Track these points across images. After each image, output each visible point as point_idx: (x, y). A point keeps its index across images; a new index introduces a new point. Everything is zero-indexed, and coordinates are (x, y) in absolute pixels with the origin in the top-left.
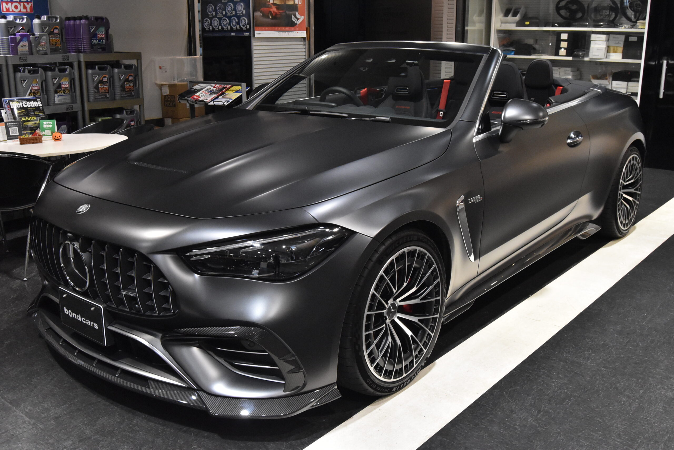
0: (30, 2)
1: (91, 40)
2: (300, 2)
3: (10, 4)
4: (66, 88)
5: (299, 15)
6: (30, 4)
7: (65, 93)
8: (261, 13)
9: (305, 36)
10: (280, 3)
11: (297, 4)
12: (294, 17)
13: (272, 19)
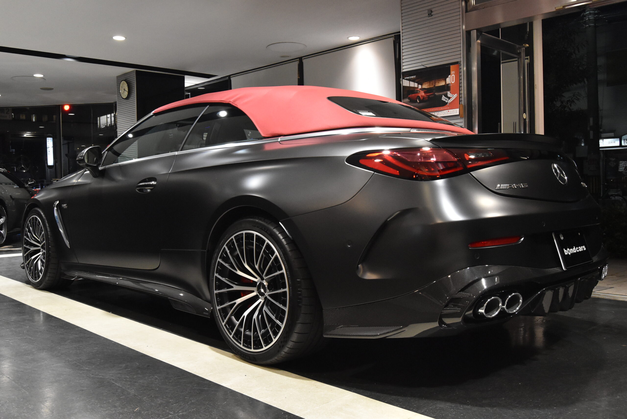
2: (453, 81)
5: (451, 94)
8: (408, 99)
9: (458, 114)
10: (428, 87)
11: (449, 84)
12: (444, 97)
13: (419, 102)
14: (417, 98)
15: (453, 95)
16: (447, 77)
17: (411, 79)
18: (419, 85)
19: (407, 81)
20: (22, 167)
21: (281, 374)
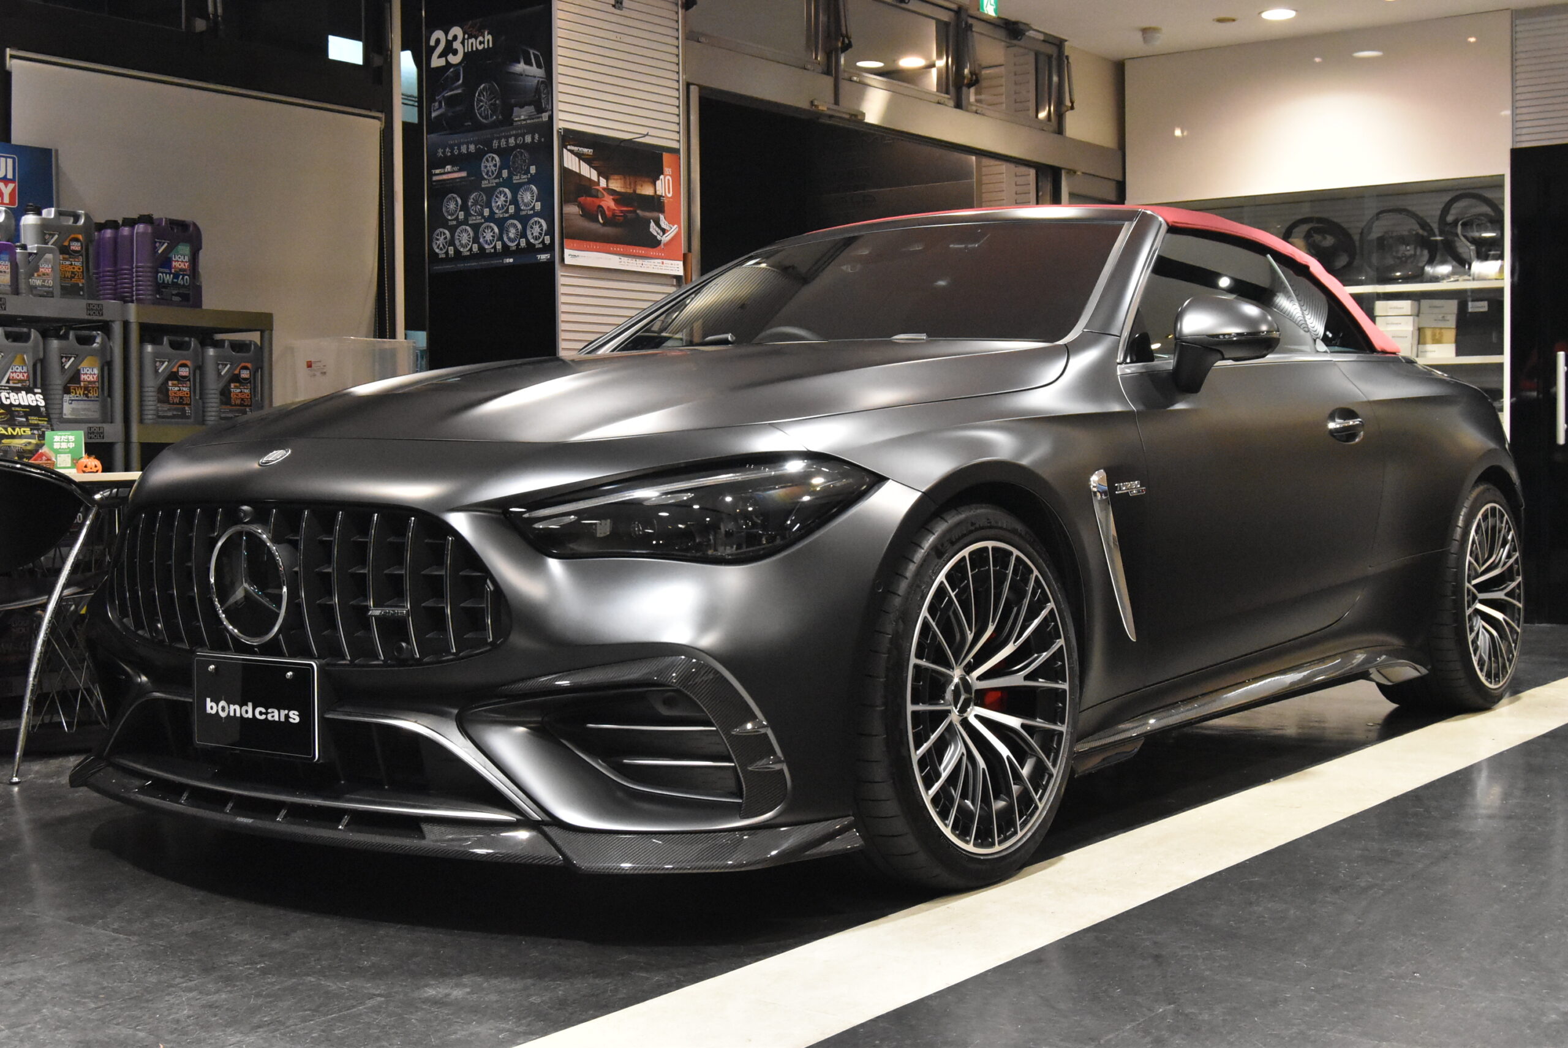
0: (12, 181)
1: (158, 272)
2: (669, 192)
4: (90, 382)
5: (666, 223)
6: (11, 186)
7: (87, 396)
8: (576, 206)
9: (680, 273)
10: (623, 190)
11: (661, 196)
12: (654, 227)
13: (604, 225)
14: (597, 211)
15: (671, 226)
16: (658, 179)
17: (583, 154)
18: (601, 178)
19: (573, 156)
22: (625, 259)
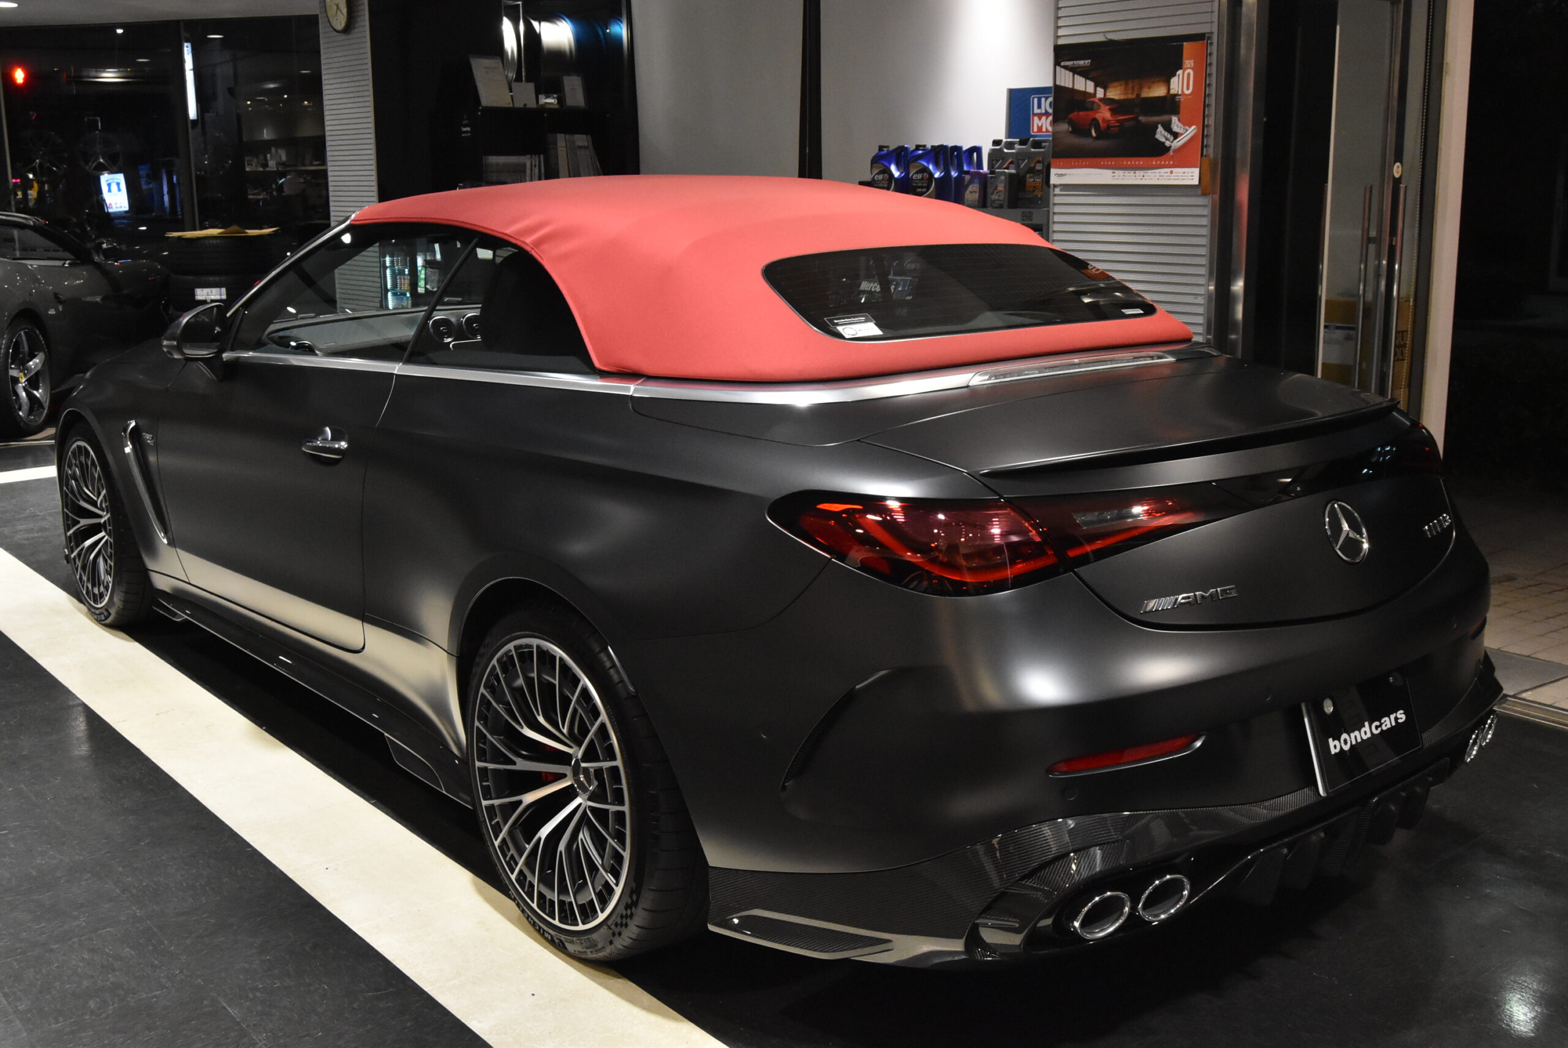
2: (1188, 89)
3: (1044, 118)
5: (1180, 125)
8: (1068, 124)
9: (1196, 182)
10: (1122, 97)
11: (1177, 95)
12: (1163, 132)
13: (1097, 138)
14: (1090, 125)
15: (1187, 127)
16: (1174, 75)
17: (1079, 67)
18: (1098, 89)
19: (1067, 72)
20: (100, 162)
21: (619, 994)
22: (1119, 173)
